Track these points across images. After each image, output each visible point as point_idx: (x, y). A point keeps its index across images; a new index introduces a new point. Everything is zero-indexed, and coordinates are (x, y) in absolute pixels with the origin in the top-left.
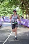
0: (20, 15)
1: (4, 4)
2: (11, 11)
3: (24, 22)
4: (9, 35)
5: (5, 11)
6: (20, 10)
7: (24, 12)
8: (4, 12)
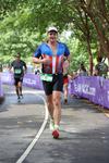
0: (78, 58)
1: (14, 16)
2: (40, 43)
3: (94, 89)
4: (34, 137)
5: (19, 46)
6: (78, 41)
7: (93, 51)
8: (16, 49)
